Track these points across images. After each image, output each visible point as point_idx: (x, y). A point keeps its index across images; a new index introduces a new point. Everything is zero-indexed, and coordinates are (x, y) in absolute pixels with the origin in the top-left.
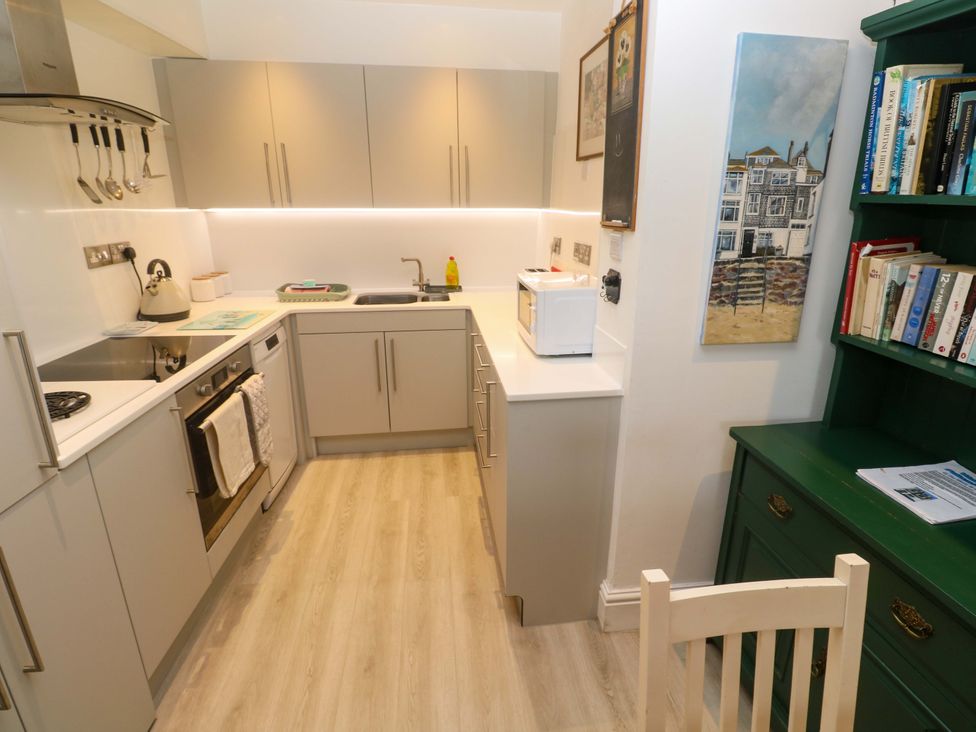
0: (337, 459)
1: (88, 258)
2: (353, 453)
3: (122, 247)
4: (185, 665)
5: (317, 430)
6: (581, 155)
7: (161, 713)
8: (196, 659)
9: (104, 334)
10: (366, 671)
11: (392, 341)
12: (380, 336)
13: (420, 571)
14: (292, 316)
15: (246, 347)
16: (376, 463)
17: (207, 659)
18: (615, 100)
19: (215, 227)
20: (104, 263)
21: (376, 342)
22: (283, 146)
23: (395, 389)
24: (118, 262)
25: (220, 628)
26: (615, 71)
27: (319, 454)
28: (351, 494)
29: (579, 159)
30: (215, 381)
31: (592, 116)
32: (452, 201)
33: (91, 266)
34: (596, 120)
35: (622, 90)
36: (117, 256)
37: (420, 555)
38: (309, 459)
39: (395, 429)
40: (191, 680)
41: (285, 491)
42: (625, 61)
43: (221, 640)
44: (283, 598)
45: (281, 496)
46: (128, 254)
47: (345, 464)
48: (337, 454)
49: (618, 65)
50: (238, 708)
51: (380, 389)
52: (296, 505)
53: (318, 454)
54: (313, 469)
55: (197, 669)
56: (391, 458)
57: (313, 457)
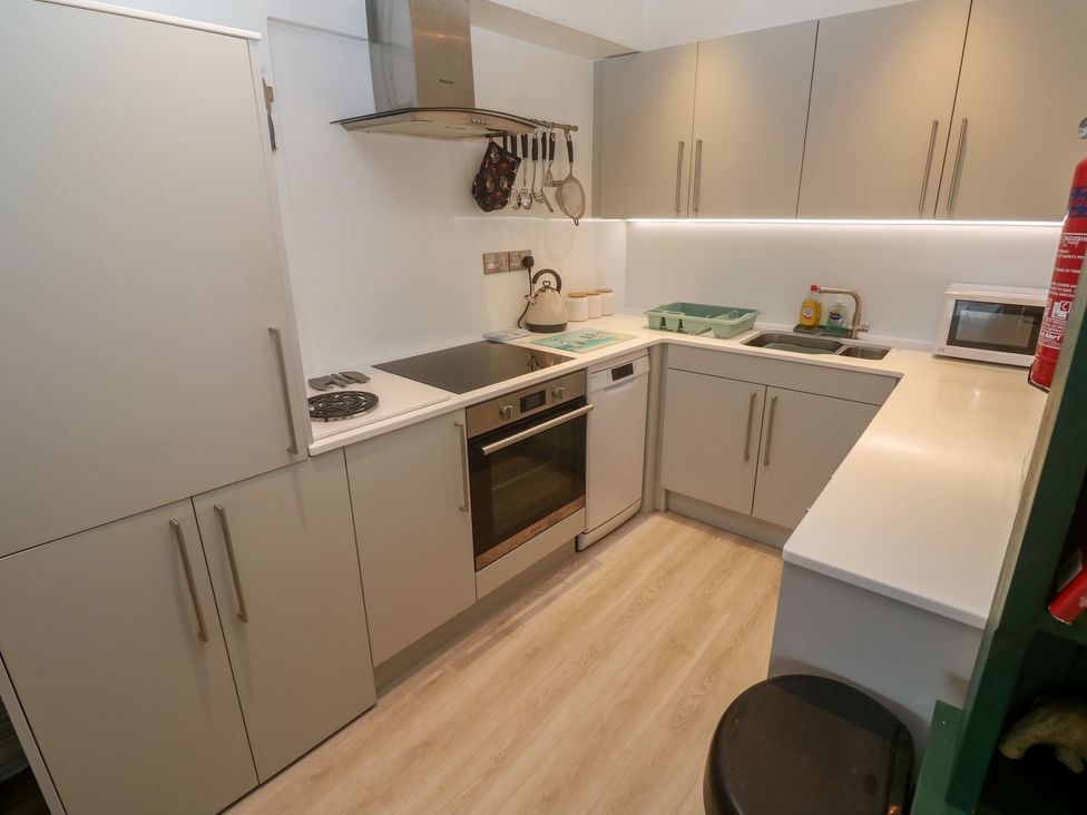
0: (682, 523)
1: (485, 264)
2: (703, 523)
3: (523, 255)
4: (425, 670)
5: (669, 481)
7: (383, 702)
8: (435, 669)
9: (485, 336)
10: (544, 799)
11: (774, 401)
12: (760, 391)
13: (681, 719)
14: (664, 346)
15: (582, 373)
16: (723, 547)
17: (442, 674)
19: (634, 239)
20: (498, 270)
21: (754, 397)
22: (699, 143)
23: (767, 463)
24: (516, 269)
25: (470, 651)
27: (668, 510)
28: (670, 573)
30: (524, 405)
33: (486, 272)
36: (517, 263)
37: (695, 697)
38: (655, 511)
39: (756, 514)
40: (418, 688)
41: (610, 537)
43: (462, 665)
44: (532, 655)
45: (604, 541)
46: (527, 262)
47: (688, 533)
48: (685, 518)
51: (748, 457)
52: (610, 558)
54: (653, 524)
55: (430, 680)
56: (744, 548)
57: (659, 511)
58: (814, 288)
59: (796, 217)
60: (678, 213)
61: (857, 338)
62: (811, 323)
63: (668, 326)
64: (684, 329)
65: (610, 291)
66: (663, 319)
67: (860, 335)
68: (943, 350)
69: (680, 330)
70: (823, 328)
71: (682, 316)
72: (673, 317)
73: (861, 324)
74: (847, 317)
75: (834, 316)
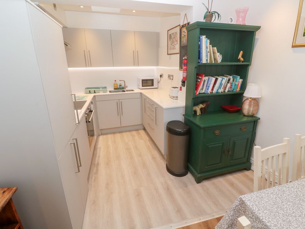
0: (107, 135)
6: (168, 53)
11: (121, 102)
18: (182, 43)
21: (117, 102)
22: (89, 51)
23: (122, 115)
25: (95, 171)
26: (182, 37)
27: (102, 134)
28: (115, 142)
29: (168, 54)
31: (172, 44)
32: (134, 65)
34: (173, 46)
35: (184, 41)
39: (122, 126)
42: (185, 36)
49: (183, 36)
50: (107, 184)
51: (118, 115)
54: (101, 138)
58: (115, 81)
59: (113, 66)
60: (86, 66)
62: (116, 88)
63: (91, 92)
66: (90, 91)
67: (126, 88)
68: (141, 88)
69: (95, 92)
70: (119, 88)
71: (94, 89)
72: (92, 90)
73: (126, 86)
74: (123, 85)
75: (120, 86)
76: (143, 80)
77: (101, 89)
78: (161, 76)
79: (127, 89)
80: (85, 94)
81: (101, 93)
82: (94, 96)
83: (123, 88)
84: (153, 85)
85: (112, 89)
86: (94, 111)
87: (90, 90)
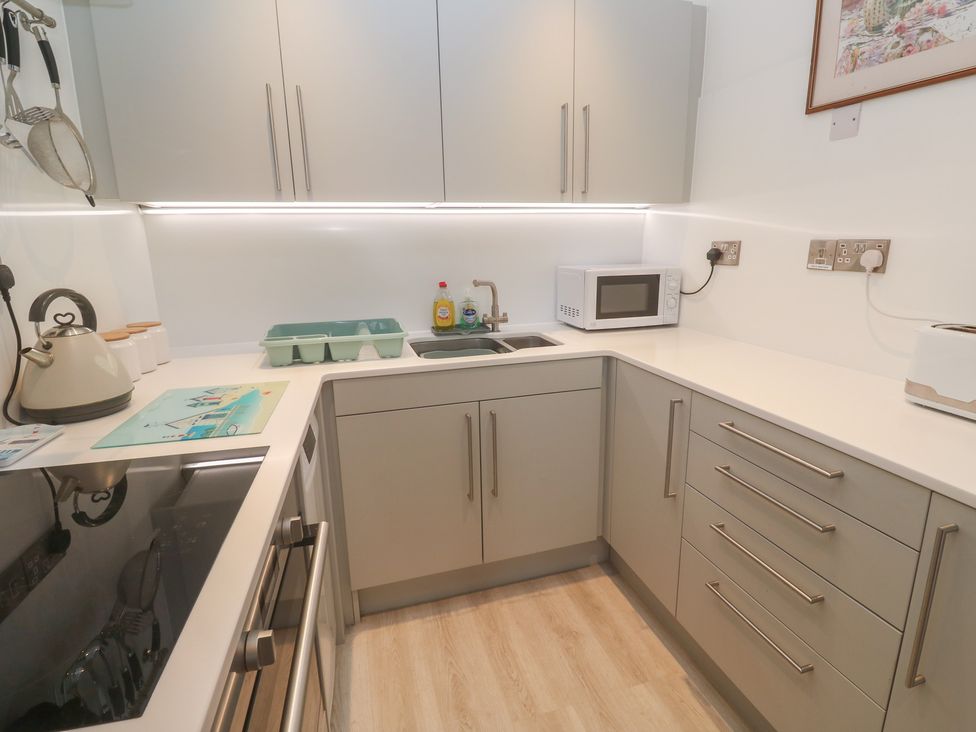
11: (493, 416)
12: (472, 408)
21: (467, 418)
23: (495, 493)
29: (811, 110)
38: (348, 628)
39: (490, 559)
51: (470, 497)
53: (362, 616)
57: (353, 625)
58: (443, 285)
60: (278, 194)
61: (498, 331)
62: (447, 323)
63: (305, 355)
64: (334, 355)
65: (159, 324)
66: (296, 349)
67: (501, 326)
68: (595, 324)
69: (328, 358)
70: (458, 326)
71: (326, 339)
72: (312, 343)
73: (501, 314)
74: (483, 310)
75: (469, 312)
76: (603, 281)
77: (365, 335)
78: (715, 256)
79: (505, 331)
80: (264, 366)
81: (369, 364)
82: (327, 387)
83: (483, 326)
84: (652, 310)
85: (426, 334)
86: (323, 526)
87: (295, 340)
